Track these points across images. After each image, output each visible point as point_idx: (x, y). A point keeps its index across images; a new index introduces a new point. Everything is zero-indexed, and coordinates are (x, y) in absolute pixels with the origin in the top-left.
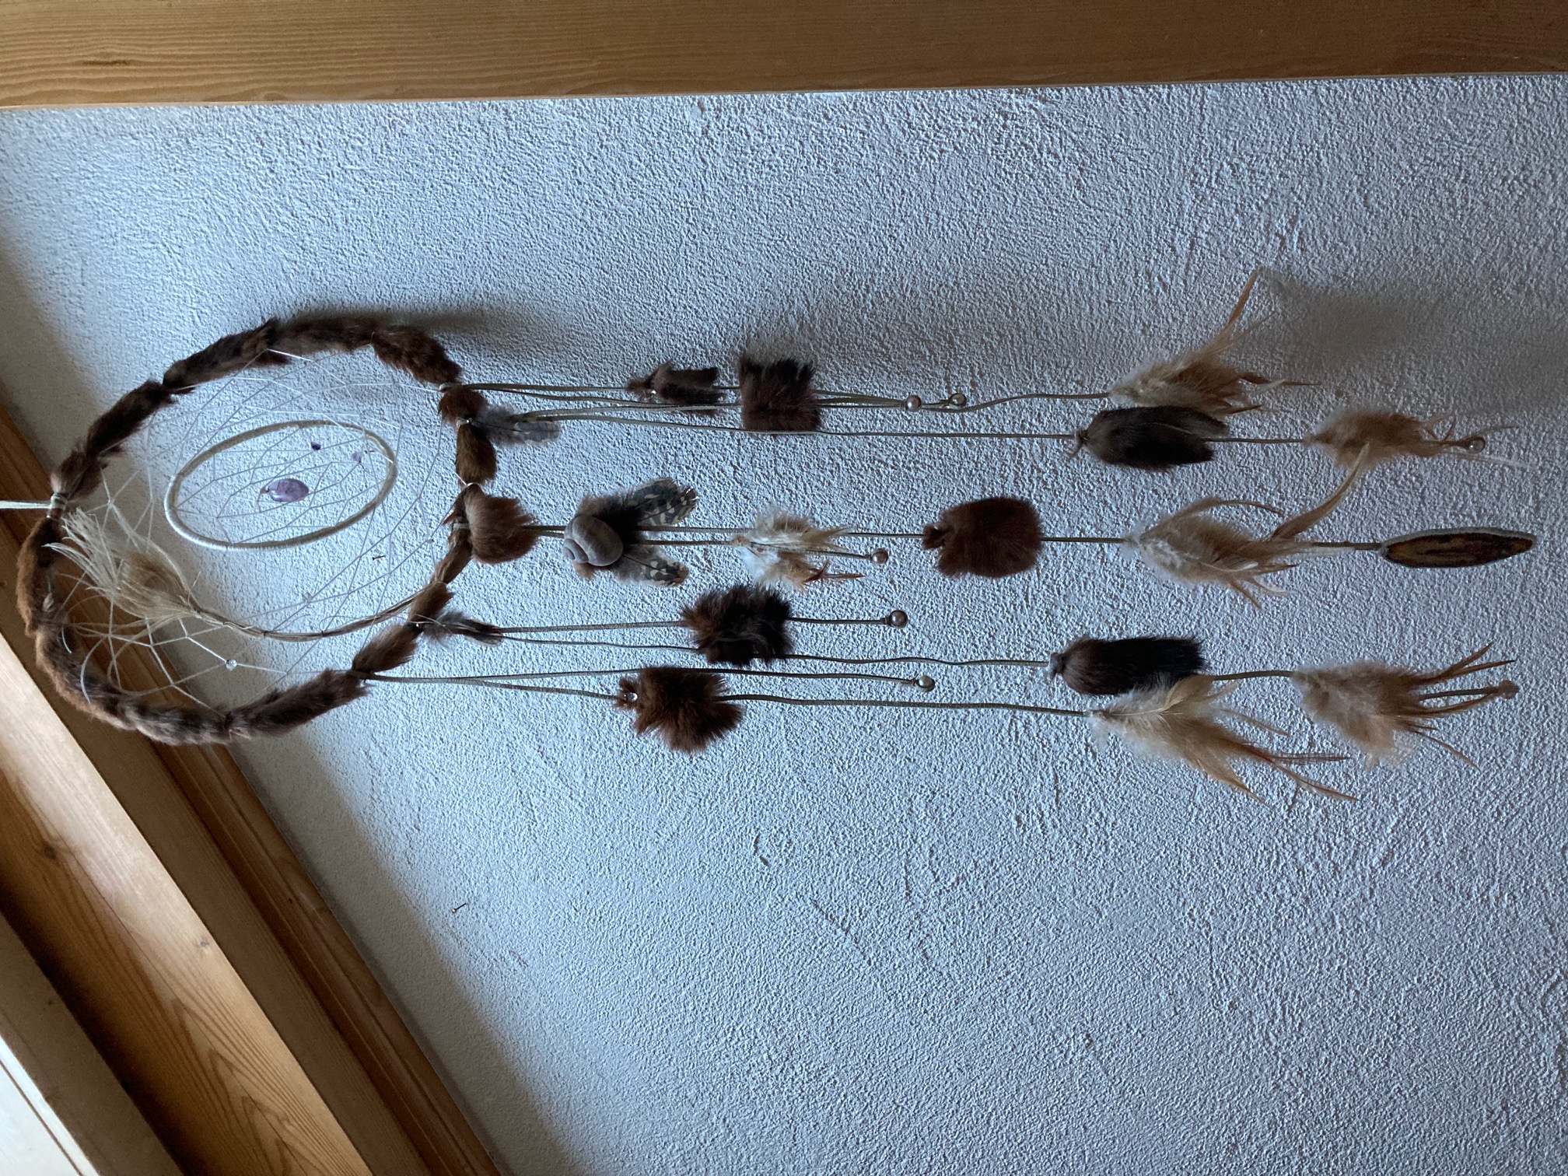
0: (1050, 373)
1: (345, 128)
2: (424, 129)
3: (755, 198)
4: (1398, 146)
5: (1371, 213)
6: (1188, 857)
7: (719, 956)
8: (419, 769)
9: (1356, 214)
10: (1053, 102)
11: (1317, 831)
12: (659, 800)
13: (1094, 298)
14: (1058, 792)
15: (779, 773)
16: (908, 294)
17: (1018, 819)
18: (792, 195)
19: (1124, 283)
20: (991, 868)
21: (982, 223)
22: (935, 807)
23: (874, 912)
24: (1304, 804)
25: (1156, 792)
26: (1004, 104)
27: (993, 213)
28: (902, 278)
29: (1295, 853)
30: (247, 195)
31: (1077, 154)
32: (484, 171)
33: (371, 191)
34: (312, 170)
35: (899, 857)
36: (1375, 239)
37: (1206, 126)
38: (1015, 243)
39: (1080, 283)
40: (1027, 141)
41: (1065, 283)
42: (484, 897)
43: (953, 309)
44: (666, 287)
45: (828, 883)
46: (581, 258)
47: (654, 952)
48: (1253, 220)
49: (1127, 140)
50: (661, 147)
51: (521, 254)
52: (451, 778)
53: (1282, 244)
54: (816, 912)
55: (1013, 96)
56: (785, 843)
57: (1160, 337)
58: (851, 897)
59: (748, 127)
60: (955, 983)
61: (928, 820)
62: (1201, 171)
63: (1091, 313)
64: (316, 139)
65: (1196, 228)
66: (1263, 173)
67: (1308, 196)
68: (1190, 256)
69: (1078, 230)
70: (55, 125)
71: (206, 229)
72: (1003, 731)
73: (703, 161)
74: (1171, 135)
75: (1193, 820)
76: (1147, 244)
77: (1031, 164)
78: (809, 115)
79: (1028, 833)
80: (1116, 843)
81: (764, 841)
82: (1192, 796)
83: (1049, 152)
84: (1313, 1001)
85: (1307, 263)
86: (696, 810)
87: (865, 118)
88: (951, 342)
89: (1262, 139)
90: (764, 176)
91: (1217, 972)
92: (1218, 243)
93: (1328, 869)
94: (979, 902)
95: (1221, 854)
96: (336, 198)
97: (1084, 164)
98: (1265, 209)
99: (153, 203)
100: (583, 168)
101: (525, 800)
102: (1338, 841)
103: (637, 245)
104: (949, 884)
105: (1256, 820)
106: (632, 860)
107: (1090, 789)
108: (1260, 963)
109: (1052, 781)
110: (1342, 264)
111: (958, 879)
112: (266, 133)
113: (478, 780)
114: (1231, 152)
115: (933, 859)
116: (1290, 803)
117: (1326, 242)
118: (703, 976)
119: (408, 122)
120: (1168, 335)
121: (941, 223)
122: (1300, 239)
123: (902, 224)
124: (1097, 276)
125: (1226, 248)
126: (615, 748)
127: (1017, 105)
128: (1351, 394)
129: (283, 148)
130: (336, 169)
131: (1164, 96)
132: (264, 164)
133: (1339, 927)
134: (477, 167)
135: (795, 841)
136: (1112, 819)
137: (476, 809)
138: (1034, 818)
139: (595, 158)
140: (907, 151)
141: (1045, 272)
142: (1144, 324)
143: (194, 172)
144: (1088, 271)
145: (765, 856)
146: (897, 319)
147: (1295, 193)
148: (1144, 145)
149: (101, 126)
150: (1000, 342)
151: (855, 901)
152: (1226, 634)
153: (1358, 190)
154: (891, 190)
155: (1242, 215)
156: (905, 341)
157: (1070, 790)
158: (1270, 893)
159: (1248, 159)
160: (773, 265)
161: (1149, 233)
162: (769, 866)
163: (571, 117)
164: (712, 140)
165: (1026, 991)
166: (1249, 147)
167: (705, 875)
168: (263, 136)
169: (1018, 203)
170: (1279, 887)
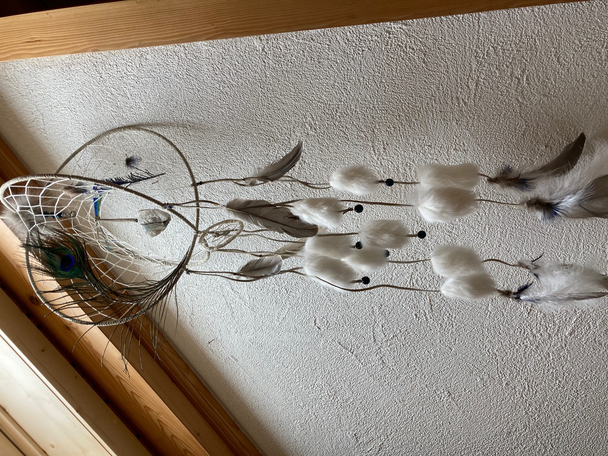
0: (417, 142)
1: (125, 58)
2: (154, 56)
3: (287, 76)
4: (574, 33)
5: (561, 65)
6: (486, 330)
7: (306, 360)
8: (190, 294)
9: (554, 66)
10: (410, 25)
11: (541, 321)
12: (277, 306)
13: (434, 110)
14: (432, 306)
15: (321, 297)
16: (354, 112)
17: (416, 315)
18: (301, 73)
19: (447, 103)
20: (406, 333)
21: (383, 81)
22: (382, 310)
23: (362, 347)
24: (535, 311)
25: (472, 306)
26: (388, 28)
27: (387, 76)
28: (351, 106)
29: (532, 330)
30: (94, 87)
31: (422, 47)
32: (179, 71)
33: (138, 83)
34: (116, 76)
35: (370, 328)
36: (563, 77)
37: (481, 31)
38: (398, 88)
39: (428, 104)
40: (400, 43)
41: (421, 104)
42: (219, 338)
43: (373, 118)
44: (256, 115)
45: (344, 336)
46: (221, 105)
47: (282, 358)
48: (505, 72)
49: (445, 40)
50: (246, 57)
51: (198, 104)
52: (202, 298)
53: (518, 82)
54: (340, 346)
55: (392, 24)
56: (326, 322)
57: (464, 125)
58: (353, 341)
59: (280, 46)
60: (396, 372)
61: (380, 315)
62: (479, 51)
63: (433, 117)
64: (115, 63)
65: (478, 77)
66: (509, 50)
67: (530, 59)
68: (476, 90)
69: (425, 81)
70: (22, 65)
71: (82, 101)
72: (408, 283)
73: (264, 62)
74: (465, 36)
75: (488, 316)
76: (456, 85)
77: (402, 53)
78: (305, 39)
79: (420, 320)
80: (456, 324)
81: (318, 321)
82: (487, 308)
83: (410, 48)
84: (541, 384)
85: (531, 90)
86: (291, 310)
87: (329, 39)
88: (373, 131)
89: (508, 34)
90: (289, 66)
91: (500, 372)
92: (489, 83)
93: (546, 336)
94: (403, 344)
95: (500, 329)
96: (126, 86)
97: (426, 52)
98: (510, 66)
99: (62, 92)
100: (217, 68)
101: (229, 305)
102: (550, 325)
103: (242, 98)
104: (390, 338)
105: (514, 317)
106: (270, 326)
107: (444, 305)
108: (518, 369)
109: (429, 302)
110: (547, 89)
111: (393, 336)
112: (96, 62)
113: (212, 298)
114: (493, 41)
115: (383, 329)
116: (529, 311)
117: (539, 80)
118: (301, 366)
119: (147, 54)
120: (467, 124)
121: (365, 82)
122: (527, 79)
123: (348, 83)
124: (435, 100)
125: (492, 85)
126: (259, 288)
127: (394, 28)
128: (553, 146)
129: (103, 68)
130: (124, 75)
131: (461, 18)
132: (98, 75)
133: (552, 357)
134: (176, 70)
135: (329, 321)
136: (454, 316)
137: (212, 308)
138: (422, 315)
139: (221, 64)
140: (348, 51)
141: (412, 100)
142: (457, 120)
143: (74, 79)
144: (430, 99)
145: (319, 326)
146: (350, 123)
147: (524, 58)
148: (453, 42)
149: (38, 64)
150: (394, 131)
151: (355, 343)
152: (499, 246)
153: (555, 55)
154: (343, 69)
155: (499, 70)
156: (354, 132)
157: (436, 305)
158: (521, 344)
159: (501, 44)
160: (297, 103)
161: (457, 80)
162: (321, 330)
163: (209, 47)
164: (266, 53)
165: (424, 376)
166: (501, 39)
167: (297, 332)
168: (95, 63)
169: (398, 71)
170: (525, 342)
